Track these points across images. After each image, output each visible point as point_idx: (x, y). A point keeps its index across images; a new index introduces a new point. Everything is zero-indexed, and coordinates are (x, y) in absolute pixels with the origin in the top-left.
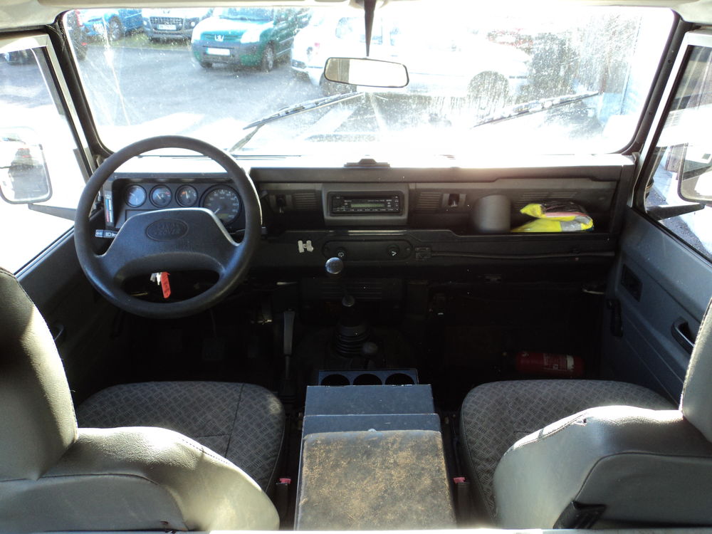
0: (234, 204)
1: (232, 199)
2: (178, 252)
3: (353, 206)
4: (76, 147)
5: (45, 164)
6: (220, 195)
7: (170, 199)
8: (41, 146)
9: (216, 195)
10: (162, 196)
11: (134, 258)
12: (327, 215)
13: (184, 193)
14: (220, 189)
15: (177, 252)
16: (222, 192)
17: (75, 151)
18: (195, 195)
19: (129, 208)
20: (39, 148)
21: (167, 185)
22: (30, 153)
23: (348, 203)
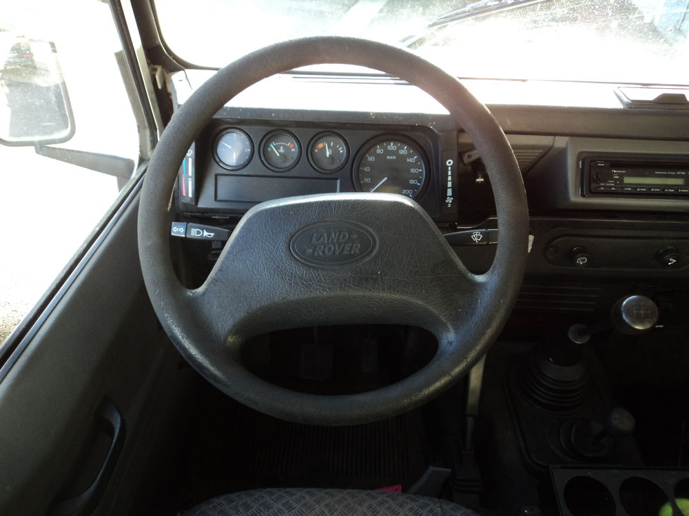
0: (413, 171)
1: (410, 160)
2: (360, 293)
3: (627, 180)
4: (119, 47)
5: (64, 84)
6: (387, 152)
7: (295, 156)
8: (52, 45)
9: (379, 151)
10: (282, 150)
11: (265, 302)
12: (576, 193)
13: (321, 146)
14: (389, 140)
15: (357, 292)
16: (392, 146)
17: (118, 55)
18: (342, 150)
19: (220, 171)
20: (50, 48)
21: (293, 130)
22: (34, 58)
23: (619, 174)
